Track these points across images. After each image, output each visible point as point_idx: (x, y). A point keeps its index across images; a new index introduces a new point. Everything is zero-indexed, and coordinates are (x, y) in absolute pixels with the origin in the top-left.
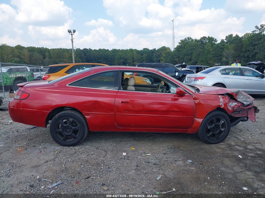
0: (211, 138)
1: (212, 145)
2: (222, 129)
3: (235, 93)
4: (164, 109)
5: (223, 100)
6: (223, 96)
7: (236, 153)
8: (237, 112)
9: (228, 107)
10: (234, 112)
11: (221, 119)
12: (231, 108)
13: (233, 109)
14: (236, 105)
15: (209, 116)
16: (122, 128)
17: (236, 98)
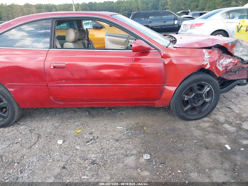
0: (190, 113)
1: (190, 123)
2: (207, 100)
3: (230, 45)
4: (118, 75)
5: (210, 56)
6: (210, 50)
7: (222, 140)
8: (232, 72)
9: (217, 66)
10: (227, 72)
11: (206, 85)
12: (223, 67)
13: (226, 69)
14: (231, 62)
15: (186, 82)
16: (62, 103)
17: (232, 52)
